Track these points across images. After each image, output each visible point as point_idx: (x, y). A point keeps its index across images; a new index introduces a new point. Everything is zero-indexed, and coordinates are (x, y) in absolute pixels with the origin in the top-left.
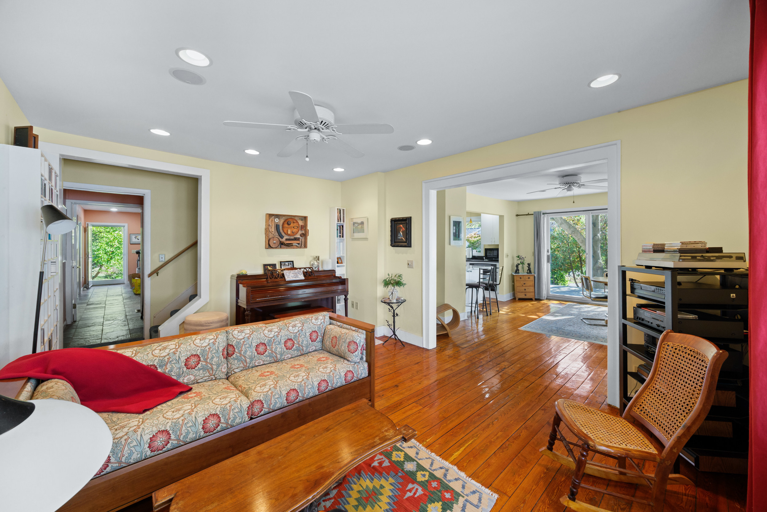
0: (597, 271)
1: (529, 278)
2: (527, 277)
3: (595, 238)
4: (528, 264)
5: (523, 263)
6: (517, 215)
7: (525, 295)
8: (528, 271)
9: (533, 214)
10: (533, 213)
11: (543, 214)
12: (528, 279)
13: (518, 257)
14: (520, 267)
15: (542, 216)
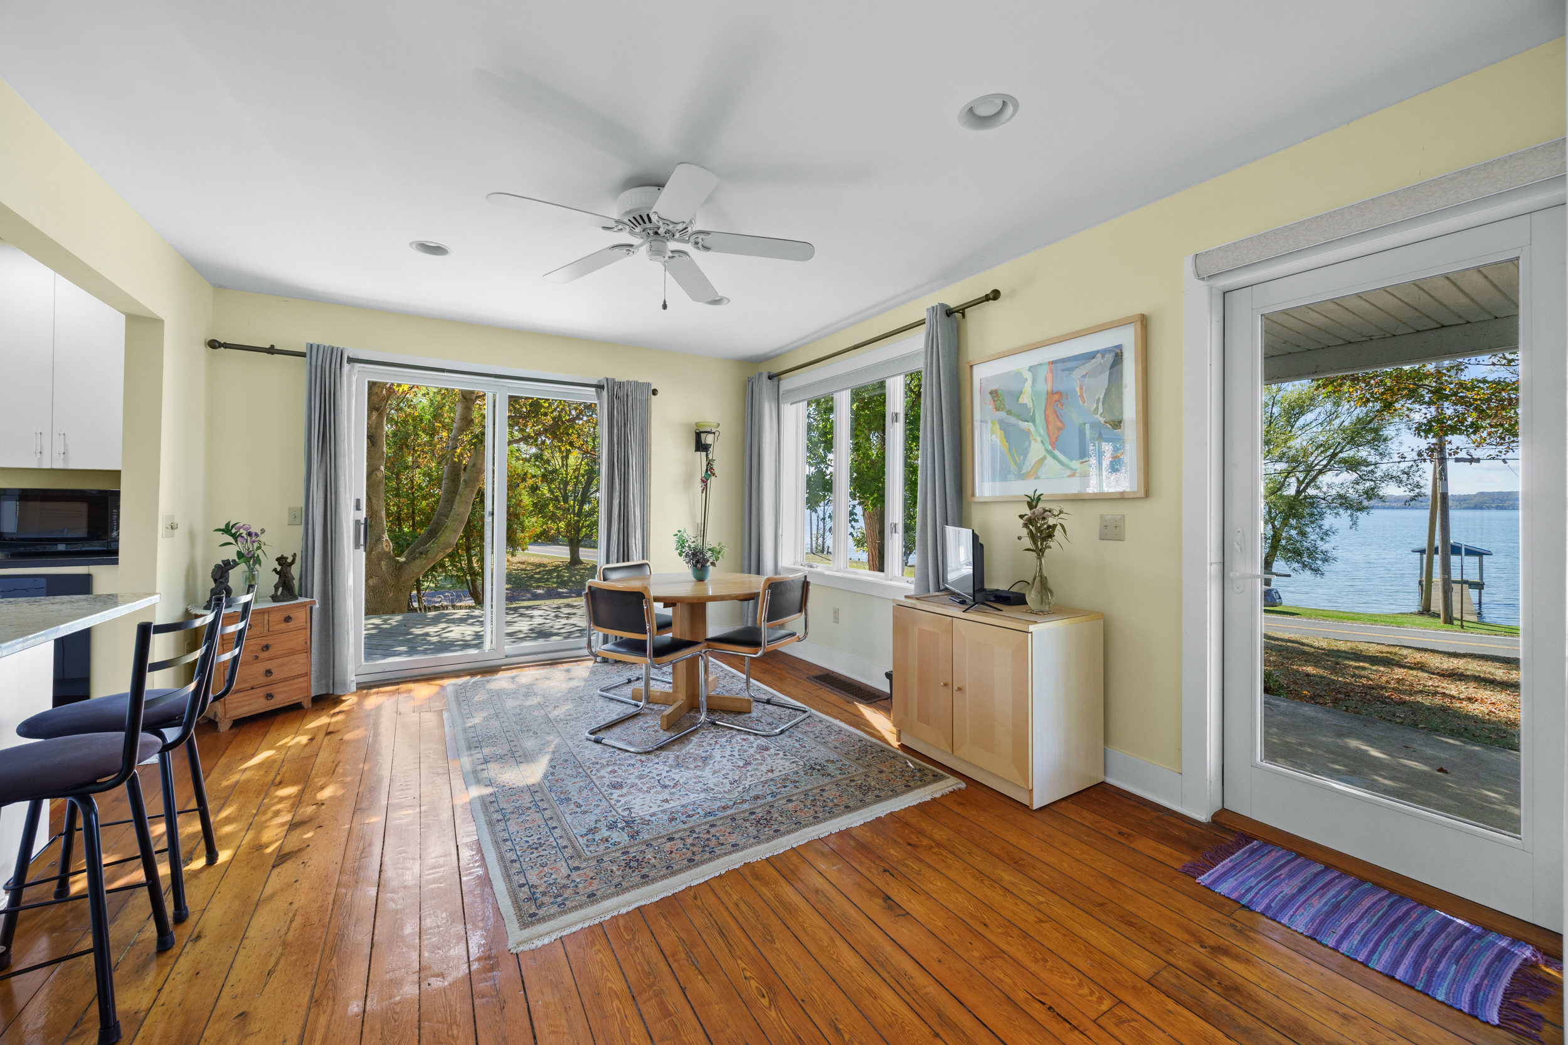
0: (379, 564)
1: (288, 619)
2: (280, 616)
3: (374, 476)
4: (281, 560)
5: (250, 559)
6: (213, 344)
7: (269, 696)
8: (276, 588)
9: (303, 355)
10: (303, 349)
11: (351, 360)
12: (284, 626)
13: (227, 530)
14: (236, 578)
15: (346, 367)
